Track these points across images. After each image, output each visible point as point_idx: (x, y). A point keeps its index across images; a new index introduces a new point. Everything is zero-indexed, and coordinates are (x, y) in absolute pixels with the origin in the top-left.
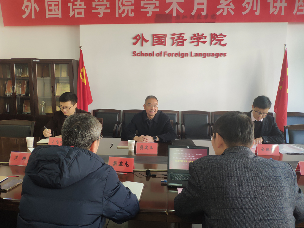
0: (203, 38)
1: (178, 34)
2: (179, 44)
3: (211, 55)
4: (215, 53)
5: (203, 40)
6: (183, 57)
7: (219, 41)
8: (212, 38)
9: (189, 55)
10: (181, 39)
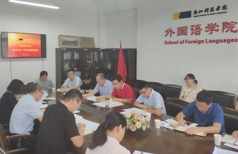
0: (215, 27)
1: (196, 26)
2: (197, 33)
3: (223, 41)
4: (227, 39)
5: (216, 28)
6: (199, 43)
7: (230, 29)
8: (224, 26)
9: (205, 41)
10: (198, 29)
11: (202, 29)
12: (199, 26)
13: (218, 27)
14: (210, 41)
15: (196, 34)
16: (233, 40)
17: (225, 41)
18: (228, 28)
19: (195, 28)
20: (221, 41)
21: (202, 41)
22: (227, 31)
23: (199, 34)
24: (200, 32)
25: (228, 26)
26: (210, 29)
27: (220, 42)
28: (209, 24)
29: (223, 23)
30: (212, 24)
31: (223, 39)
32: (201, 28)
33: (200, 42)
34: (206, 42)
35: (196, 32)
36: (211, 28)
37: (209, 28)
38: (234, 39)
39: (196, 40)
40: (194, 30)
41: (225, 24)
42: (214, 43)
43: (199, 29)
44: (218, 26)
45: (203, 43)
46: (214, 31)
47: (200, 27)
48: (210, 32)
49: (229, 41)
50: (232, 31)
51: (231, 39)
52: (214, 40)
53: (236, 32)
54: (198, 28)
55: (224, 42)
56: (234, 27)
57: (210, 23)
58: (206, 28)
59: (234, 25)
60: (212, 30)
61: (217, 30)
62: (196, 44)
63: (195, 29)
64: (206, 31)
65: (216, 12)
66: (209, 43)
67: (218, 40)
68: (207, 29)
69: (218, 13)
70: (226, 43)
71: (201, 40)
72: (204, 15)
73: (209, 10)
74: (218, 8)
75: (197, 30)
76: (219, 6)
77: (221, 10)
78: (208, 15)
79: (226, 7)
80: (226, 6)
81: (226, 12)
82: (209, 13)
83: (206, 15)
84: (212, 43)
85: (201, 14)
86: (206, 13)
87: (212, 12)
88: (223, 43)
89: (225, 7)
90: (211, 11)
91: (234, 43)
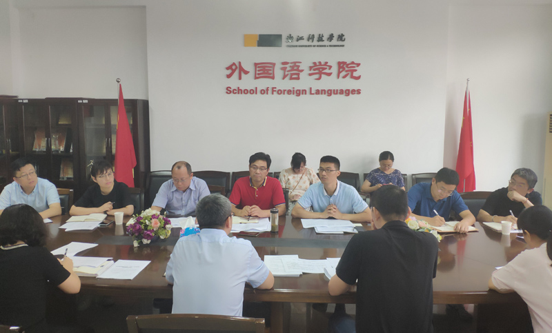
0: (326, 68)
1: (291, 63)
2: (293, 76)
3: (339, 91)
4: (344, 89)
5: (327, 71)
6: (298, 95)
7: (350, 73)
8: (340, 67)
9: (308, 92)
10: (295, 70)
11: (302, 71)
12: (297, 64)
13: (330, 69)
14: (318, 92)
15: (291, 79)
16: (353, 92)
17: (342, 92)
18: (347, 71)
19: (290, 66)
20: (336, 92)
21: (303, 90)
22: (344, 77)
23: (298, 78)
24: (298, 74)
25: (347, 69)
26: (317, 71)
27: (334, 94)
28: (315, 63)
29: (339, 63)
30: (320, 62)
31: (339, 89)
32: (300, 69)
33: (299, 93)
34: (311, 94)
35: (292, 74)
36: (319, 69)
37: (314, 70)
38: (356, 89)
39: (292, 89)
40: (288, 71)
41: (341, 65)
42: (323, 95)
43: (298, 70)
44: (330, 67)
45: (304, 95)
46: (323, 75)
47: (299, 66)
48: (317, 76)
49: (347, 93)
50: (352, 77)
51: (351, 89)
52: (325, 90)
53: (358, 78)
54: (295, 68)
55: (340, 93)
56: (356, 70)
57: (317, 61)
58: (311, 68)
59: (354, 67)
60: (320, 73)
61: (329, 74)
62: (293, 97)
63: (288, 69)
64: (310, 75)
65: (326, 43)
66: (315, 95)
67: (331, 90)
68: (312, 72)
69: (331, 46)
70: (343, 96)
71: (301, 89)
72: (306, 46)
73: (316, 39)
74: (331, 37)
75: (293, 71)
76: (332, 34)
77: (334, 42)
78: (314, 46)
79: (343, 38)
80: (343, 35)
81: (343, 46)
82: (315, 43)
83: (309, 46)
84: (320, 96)
85: (301, 43)
86: (310, 43)
87: (321, 43)
88: (338, 96)
89: (341, 37)
90: (318, 41)
91: (356, 95)
